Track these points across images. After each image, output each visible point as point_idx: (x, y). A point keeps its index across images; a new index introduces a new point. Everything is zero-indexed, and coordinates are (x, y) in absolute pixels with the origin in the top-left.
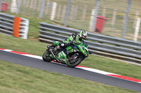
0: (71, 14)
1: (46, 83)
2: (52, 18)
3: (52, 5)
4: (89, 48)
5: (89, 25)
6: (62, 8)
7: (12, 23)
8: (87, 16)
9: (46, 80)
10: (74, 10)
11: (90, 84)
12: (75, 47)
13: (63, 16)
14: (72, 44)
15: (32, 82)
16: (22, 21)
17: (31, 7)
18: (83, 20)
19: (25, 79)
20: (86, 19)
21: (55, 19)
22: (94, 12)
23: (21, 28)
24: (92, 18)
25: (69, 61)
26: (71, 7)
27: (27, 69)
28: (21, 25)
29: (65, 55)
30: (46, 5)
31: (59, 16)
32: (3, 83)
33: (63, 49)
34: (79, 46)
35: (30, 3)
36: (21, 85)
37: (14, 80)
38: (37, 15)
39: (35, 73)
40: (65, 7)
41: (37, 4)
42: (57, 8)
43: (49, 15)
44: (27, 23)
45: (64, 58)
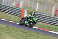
0: (45, 8)
1: (34, 37)
2: (37, 10)
3: (37, 5)
4: (37, 19)
5: (52, 13)
6: (41, 6)
7: (20, 12)
8: (51, 9)
9: (34, 36)
10: (46, 7)
11: (52, 38)
12: (32, 19)
13: (41, 9)
14: (30, 18)
15: (28, 37)
16: (24, 11)
17: (28, 5)
18: (49, 11)
19: (25, 35)
20: (51, 11)
21: (38, 10)
22: (54, 8)
23: (24, 14)
24: (53, 10)
25: (29, 25)
26: (44, 5)
27: (26, 31)
28: (24, 13)
29: (27, 22)
30: (34, 5)
31: (39, 9)
32: (16, 37)
33: (27, 19)
34: (33, 18)
35: (27, 4)
36: (24, 38)
37: (21, 36)
38: (31, 9)
39: (29, 33)
40: (42, 5)
41: (31, 4)
42: (39, 6)
43: (35, 9)
44: (26, 12)
45: (27, 23)
